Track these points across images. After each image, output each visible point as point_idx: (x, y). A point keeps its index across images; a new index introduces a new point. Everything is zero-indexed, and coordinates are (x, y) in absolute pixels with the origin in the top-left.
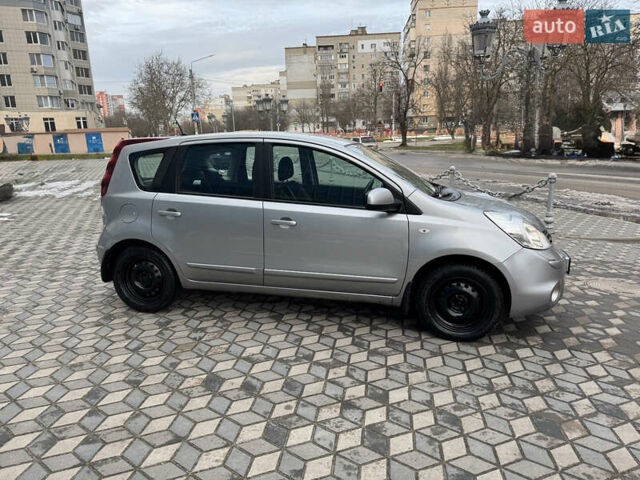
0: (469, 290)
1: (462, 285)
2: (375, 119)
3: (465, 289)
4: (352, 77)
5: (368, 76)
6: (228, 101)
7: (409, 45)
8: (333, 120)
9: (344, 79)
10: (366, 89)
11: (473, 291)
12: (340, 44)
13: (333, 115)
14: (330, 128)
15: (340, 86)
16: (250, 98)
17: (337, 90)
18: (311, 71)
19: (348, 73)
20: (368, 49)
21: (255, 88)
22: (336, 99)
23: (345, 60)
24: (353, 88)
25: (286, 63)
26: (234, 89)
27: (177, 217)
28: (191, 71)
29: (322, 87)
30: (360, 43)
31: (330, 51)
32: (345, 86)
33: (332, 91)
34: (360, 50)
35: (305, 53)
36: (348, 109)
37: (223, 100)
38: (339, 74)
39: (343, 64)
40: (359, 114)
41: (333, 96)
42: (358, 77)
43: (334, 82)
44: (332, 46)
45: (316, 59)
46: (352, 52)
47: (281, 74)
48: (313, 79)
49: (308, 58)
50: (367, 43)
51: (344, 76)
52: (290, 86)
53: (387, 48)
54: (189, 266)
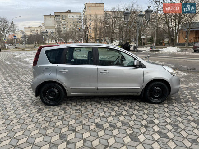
0: (158, 88)
1: (156, 87)
2: (76, 39)
3: (157, 89)
4: (67, 26)
5: (72, 26)
6: (23, 32)
7: (85, 17)
8: (62, 39)
9: (64, 26)
10: (72, 30)
11: (159, 88)
12: (63, 15)
13: (62, 37)
14: (61, 42)
15: (63, 28)
16: (31, 31)
17: (62, 29)
18: (53, 23)
19: (65, 24)
20: (71, 17)
21: (33, 28)
22: (62, 32)
23: (64, 20)
24: (68, 29)
25: (44, 20)
26: (25, 28)
27: (67, 72)
28: (13, 21)
29: (57, 28)
30: (69, 15)
31: (59, 17)
32: (65, 28)
33: (61, 30)
34: (69, 17)
35: (51, 17)
36: (67, 36)
37: (21, 31)
38: (63, 24)
39: (64, 21)
40: (70, 37)
41: (61, 31)
42: (69, 25)
43: (61, 27)
44: (60, 16)
45: (54, 19)
46: (67, 18)
47: (42, 24)
48: (54, 26)
49: (52, 19)
50: (71, 15)
51: (64, 25)
52: (46, 27)
53: (78, 17)
54: (71, 89)
